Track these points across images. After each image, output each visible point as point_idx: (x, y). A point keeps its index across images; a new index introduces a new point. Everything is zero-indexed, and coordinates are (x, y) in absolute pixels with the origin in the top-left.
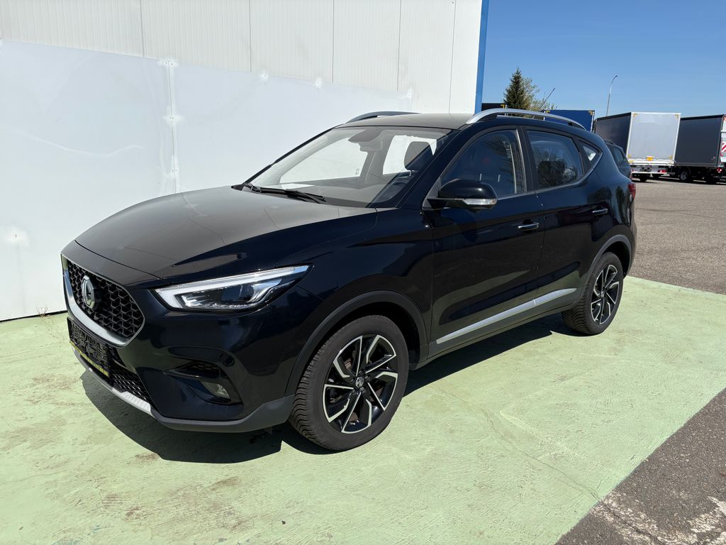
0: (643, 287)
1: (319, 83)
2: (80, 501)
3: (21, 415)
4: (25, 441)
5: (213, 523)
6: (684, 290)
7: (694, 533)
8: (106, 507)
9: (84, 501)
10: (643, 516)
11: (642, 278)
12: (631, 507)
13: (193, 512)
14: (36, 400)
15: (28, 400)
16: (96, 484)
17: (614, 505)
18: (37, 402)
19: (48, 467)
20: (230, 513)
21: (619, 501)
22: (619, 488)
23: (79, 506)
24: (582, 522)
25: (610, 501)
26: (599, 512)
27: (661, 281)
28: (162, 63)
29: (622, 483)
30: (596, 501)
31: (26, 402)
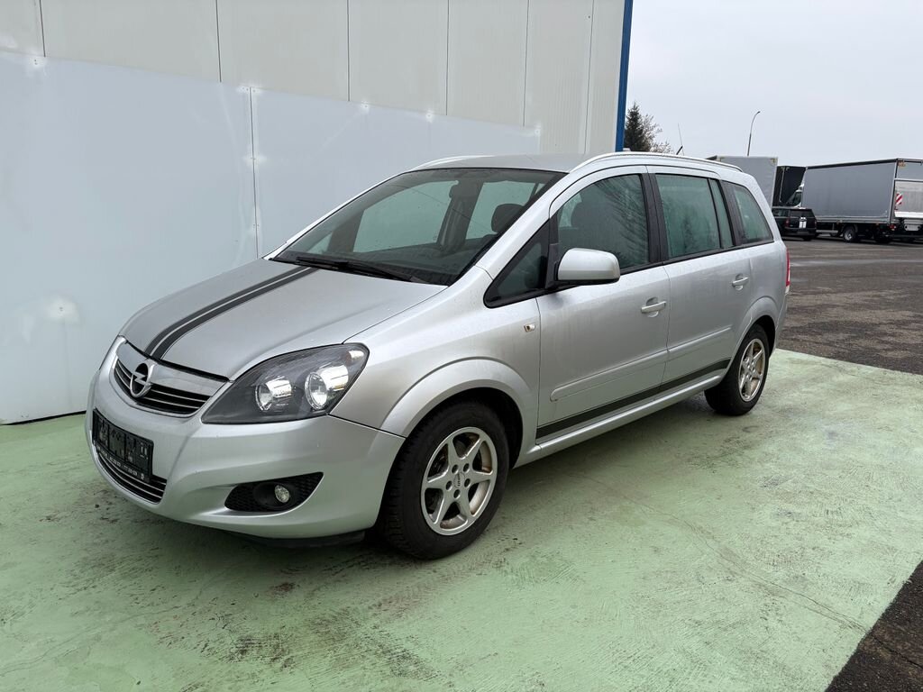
0: (841, 370)
1: (430, 117)
2: (206, 646)
3: (98, 537)
4: (112, 570)
5: (387, 670)
6: (890, 374)
8: (243, 652)
9: (211, 645)
11: (834, 358)
12: (908, 640)
13: (356, 657)
14: (114, 518)
15: (103, 519)
16: (221, 624)
17: (886, 637)
18: (116, 520)
19: (152, 604)
20: (404, 657)
21: (891, 634)
22: (886, 617)
23: (205, 652)
24: (852, 660)
26: (870, 647)
27: (859, 362)
28: (242, 89)
29: (888, 611)
30: (863, 635)
31: (100, 521)
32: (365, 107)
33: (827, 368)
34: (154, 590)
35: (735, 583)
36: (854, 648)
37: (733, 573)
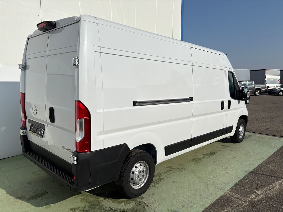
7: (250, 198)
10: (237, 195)
12: (234, 193)
17: (229, 192)
21: (231, 192)
22: (230, 189)
24: (221, 197)
25: (228, 192)
29: (231, 188)
30: (225, 192)
36: (222, 194)
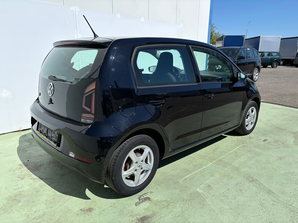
1: (142, 20)
3: (16, 186)
11: (288, 107)
15: (18, 177)
18: (23, 178)
28: (72, 8)
31: (17, 179)
32: (118, 16)
33: (287, 110)
34: (36, 211)
35: (276, 206)
37: (275, 201)
